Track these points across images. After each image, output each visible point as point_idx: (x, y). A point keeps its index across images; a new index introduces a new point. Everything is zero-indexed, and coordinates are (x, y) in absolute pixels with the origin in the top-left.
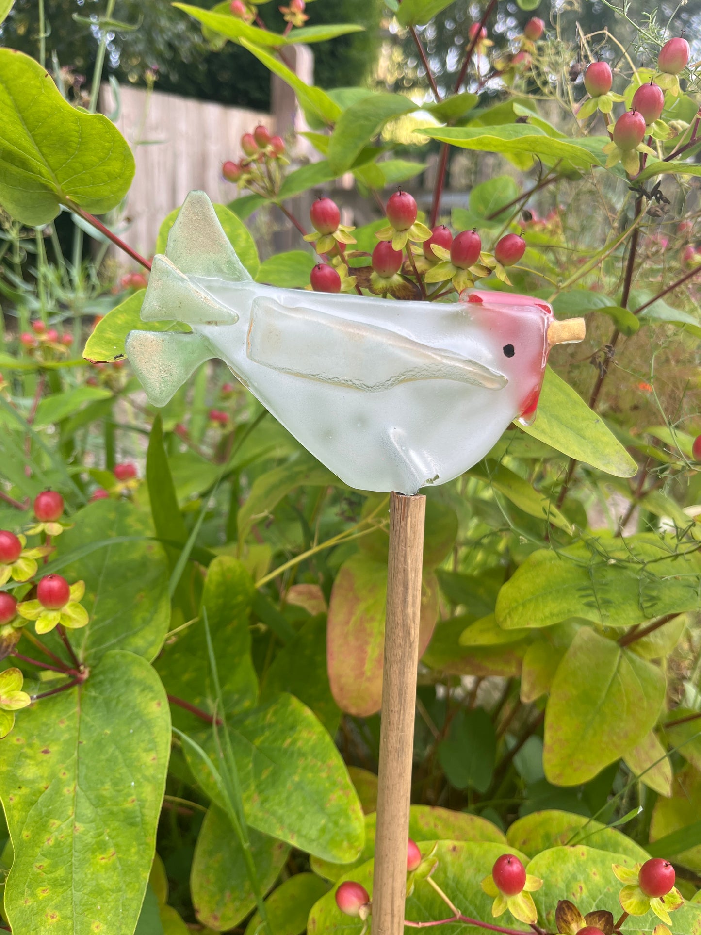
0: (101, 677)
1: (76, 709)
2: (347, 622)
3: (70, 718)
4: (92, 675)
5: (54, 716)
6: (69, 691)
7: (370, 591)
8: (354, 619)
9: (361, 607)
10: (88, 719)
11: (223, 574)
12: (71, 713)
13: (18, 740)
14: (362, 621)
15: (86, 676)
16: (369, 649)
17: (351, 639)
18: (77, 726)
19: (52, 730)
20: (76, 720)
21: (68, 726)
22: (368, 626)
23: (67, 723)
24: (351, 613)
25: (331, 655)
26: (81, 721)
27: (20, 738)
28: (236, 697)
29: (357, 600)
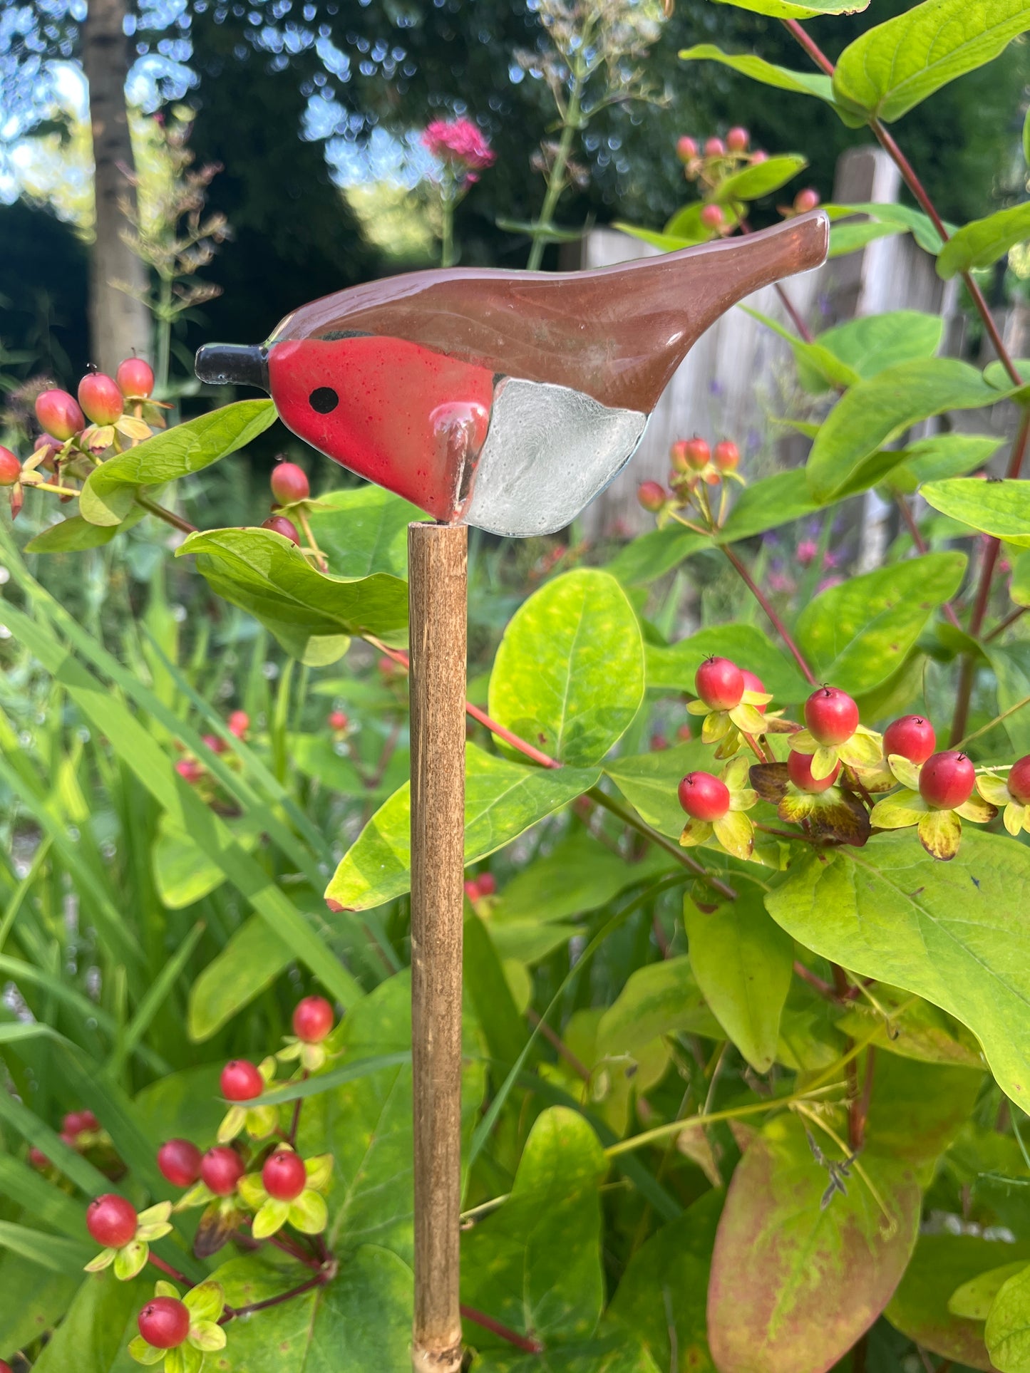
0: (349, 1286)
1: (307, 1329)
2: (751, 1240)
3: (297, 1341)
4: (339, 1278)
5: (276, 1334)
6: (304, 1296)
7: (797, 1191)
8: (761, 1236)
9: (777, 1217)
10: (319, 1350)
11: (556, 1137)
12: (300, 1332)
13: (222, 1362)
14: (774, 1243)
15: (332, 1274)
16: (779, 1295)
17: (752, 1269)
18: (303, 1356)
19: (268, 1357)
20: (304, 1346)
21: (291, 1355)
22: (782, 1253)
23: (291, 1349)
24: (758, 1225)
25: (716, 1289)
26: (310, 1351)
27: (225, 1360)
28: (567, 1309)
29: (772, 1202)
